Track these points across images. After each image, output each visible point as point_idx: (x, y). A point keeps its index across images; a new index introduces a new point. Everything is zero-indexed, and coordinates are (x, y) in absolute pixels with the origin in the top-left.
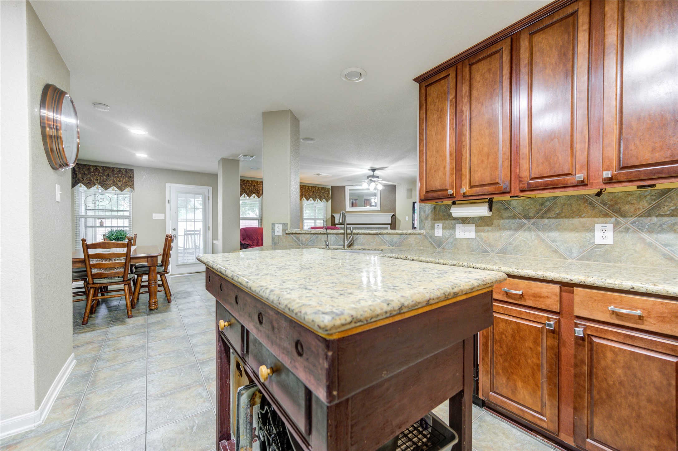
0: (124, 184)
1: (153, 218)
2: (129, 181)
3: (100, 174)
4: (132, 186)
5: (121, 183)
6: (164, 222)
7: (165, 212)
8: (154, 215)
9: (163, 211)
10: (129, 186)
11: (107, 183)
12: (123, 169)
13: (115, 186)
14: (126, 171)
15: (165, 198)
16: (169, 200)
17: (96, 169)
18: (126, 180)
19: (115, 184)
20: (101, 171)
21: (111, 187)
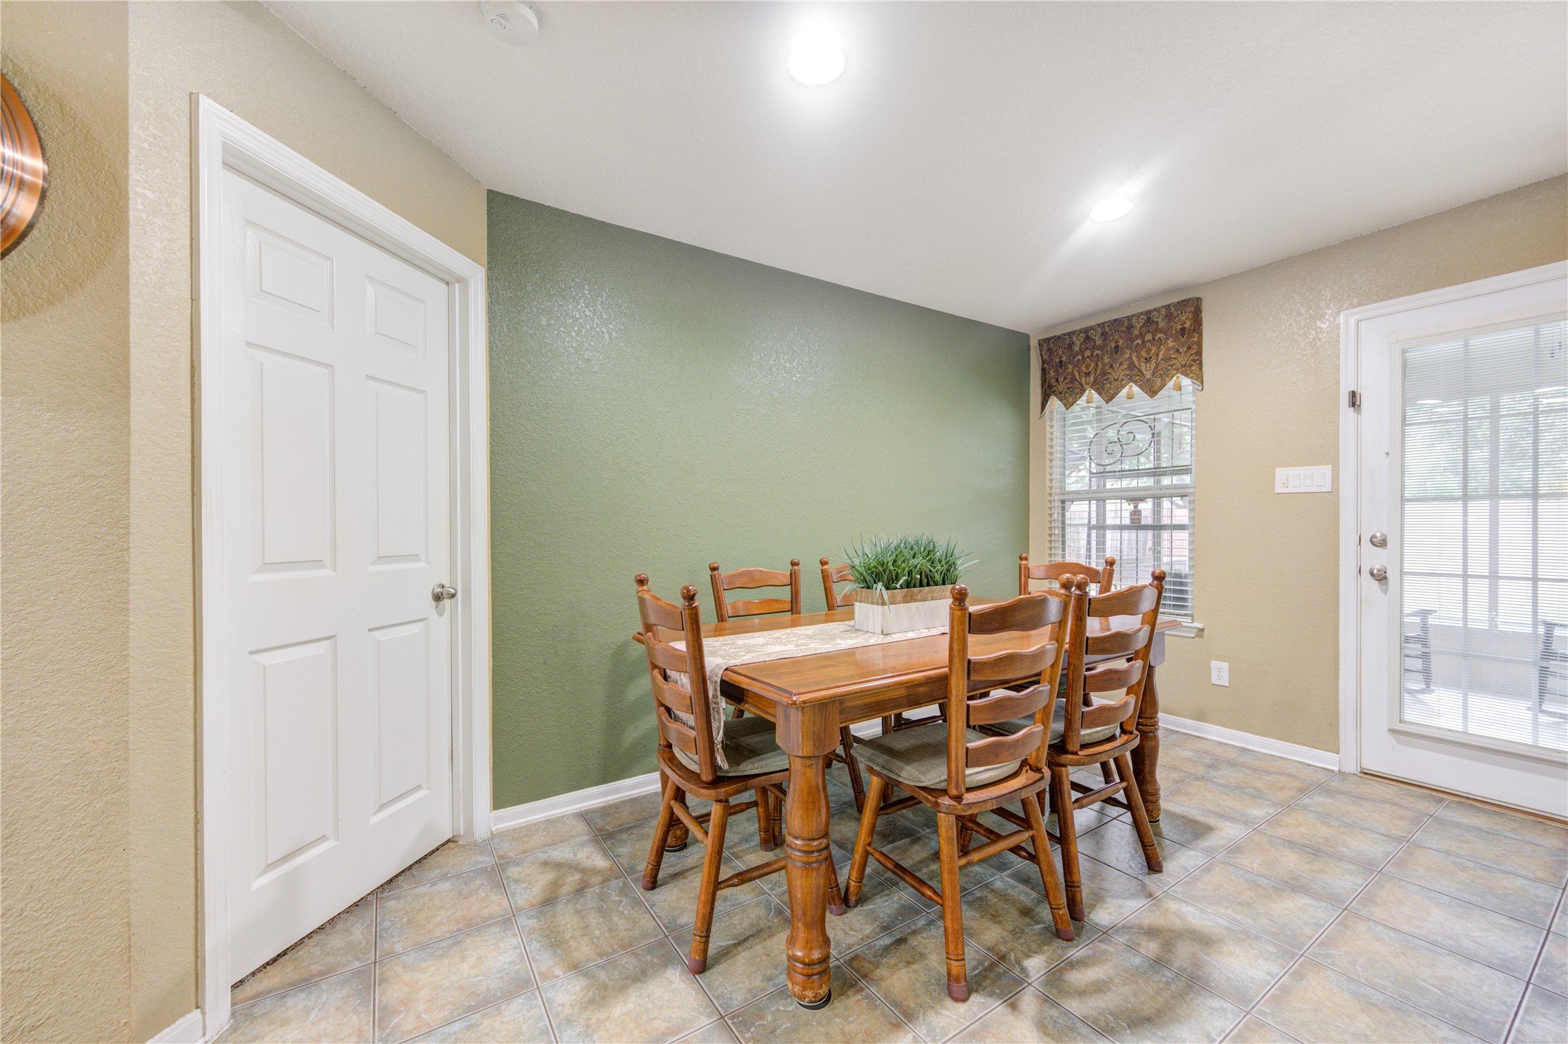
0: (1163, 365)
1: (1278, 490)
2: (1178, 351)
3: (1097, 352)
4: (1194, 366)
5: (1153, 364)
6: (1328, 503)
7: (1337, 455)
8: (1281, 473)
9: (1328, 454)
10: (1177, 370)
11: (1114, 375)
12: (1157, 310)
13: (1135, 383)
14: (1170, 312)
15: (1338, 383)
16: (1353, 394)
17: (1088, 338)
18: (1168, 349)
19: (1134, 375)
20: (1099, 342)
21: (1123, 387)
